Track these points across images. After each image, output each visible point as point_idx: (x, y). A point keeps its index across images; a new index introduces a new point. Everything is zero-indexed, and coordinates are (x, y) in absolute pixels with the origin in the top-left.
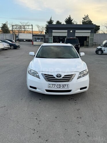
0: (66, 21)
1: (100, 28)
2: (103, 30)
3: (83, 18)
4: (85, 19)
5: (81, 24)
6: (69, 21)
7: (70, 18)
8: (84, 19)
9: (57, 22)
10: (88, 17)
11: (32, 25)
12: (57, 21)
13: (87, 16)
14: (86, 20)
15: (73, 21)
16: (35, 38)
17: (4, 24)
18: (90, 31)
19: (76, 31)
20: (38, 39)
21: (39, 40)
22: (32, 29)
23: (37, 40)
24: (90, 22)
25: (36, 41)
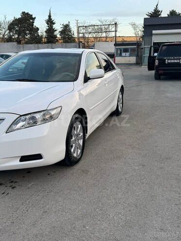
9: (170, 12)
11: (116, 24)
12: (171, 10)
16: (119, 49)
17: (65, 24)
20: (126, 51)
21: (128, 54)
22: (116, 31)
23: (124, 54)
25: (120, 55)
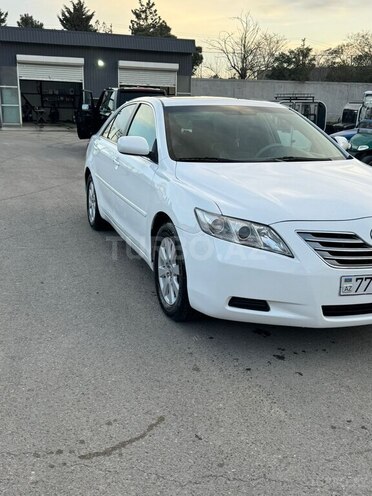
0: (66, 18)
1: (203, 54)
2: (214, 66)
3: (135, 13)
4: (143, 16)
5: (129, 33)
6: (77, 19)
7: (79, 8)
8: (138, 16)
9: (22, 19)
10: (153, 9)
12: (23, 15)
13: (150, 6)
14: (146, 18)
15: (92, 22)
18: (176, 66)
19: (122, 63)
24: (164, 29)
